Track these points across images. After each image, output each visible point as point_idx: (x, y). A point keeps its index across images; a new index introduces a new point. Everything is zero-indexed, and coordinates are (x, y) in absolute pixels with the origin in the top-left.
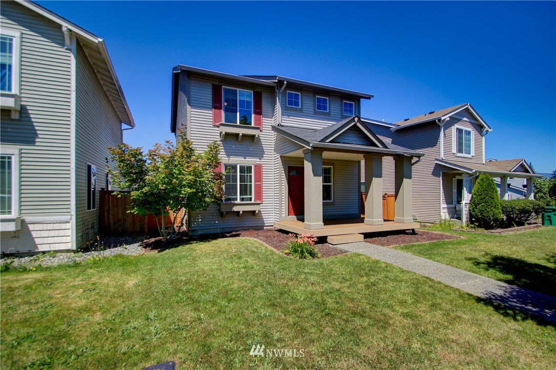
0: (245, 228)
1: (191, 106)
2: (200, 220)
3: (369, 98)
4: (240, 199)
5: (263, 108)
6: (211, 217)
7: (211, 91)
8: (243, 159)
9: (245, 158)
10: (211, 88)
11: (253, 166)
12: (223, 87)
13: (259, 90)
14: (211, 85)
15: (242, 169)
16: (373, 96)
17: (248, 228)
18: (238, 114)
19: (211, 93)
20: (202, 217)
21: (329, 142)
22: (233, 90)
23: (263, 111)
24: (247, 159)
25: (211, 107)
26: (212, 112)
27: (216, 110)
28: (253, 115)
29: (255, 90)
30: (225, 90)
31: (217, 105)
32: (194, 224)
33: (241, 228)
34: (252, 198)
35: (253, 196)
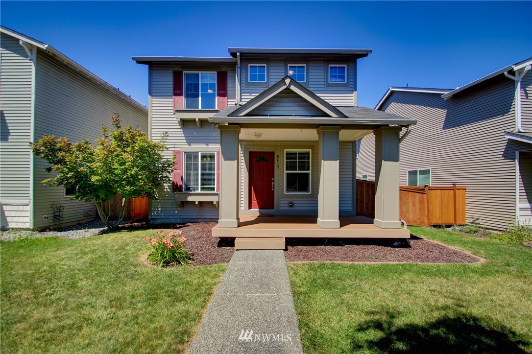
0: (206, 220)
1: (152, 96)
2: (160, 209)
3: (366, 55)
4: (201, 188)
5: (228, 89)
6: (171, 206)
7: (172, 78)
8: (206, 146)
9: (208, 145)
10: (172, 75)
11: (216, 153)
12: (184, 72)
13: (223, 69)
14: (172, 72)
15: (204, 156)
16: (371, 51)
17: (210, 220)
18: (200, 98)
19: (172, 80)
20: (163, 206)
21: (246, 115)
22: (194, 74)
23: (228, 92)
24: (209, 146)
25: (172, 94)
26: (172, 100)
27: (175, 97)
28: (216, 98)
29: (219, 71)
30: (187, 75)
31: (178, 92)
32: (154, 213)
33: (203, 220)
34: (214, 188)
35: (216, 186)
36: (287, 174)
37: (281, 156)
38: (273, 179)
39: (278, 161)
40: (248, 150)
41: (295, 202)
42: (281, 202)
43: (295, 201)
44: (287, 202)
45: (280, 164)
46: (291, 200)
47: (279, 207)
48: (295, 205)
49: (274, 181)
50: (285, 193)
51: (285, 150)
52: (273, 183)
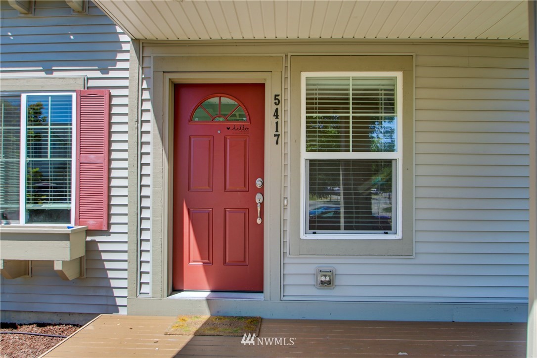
4: (29, 213)
8: (43, 74)
9: (49, 71)
11: (74, 95)
15: (37, 108)
17: (56, 319)
34: (68, 212)
35: (72, 206)
36: (312, 163)
37: (287, 97)
38: (258, 183)
39: (276, 115)
40: (169, 76)
41: (340, 269)
42: (288, 270)
43: (343, 267)
44: (312, 269)
45: (286, 129)
46: (327, 263)
47: (282, 287)
48: (338, 281)
49: (262, 191)
50: (303, 236)
51: (304, 75)
52: (258, 198)
